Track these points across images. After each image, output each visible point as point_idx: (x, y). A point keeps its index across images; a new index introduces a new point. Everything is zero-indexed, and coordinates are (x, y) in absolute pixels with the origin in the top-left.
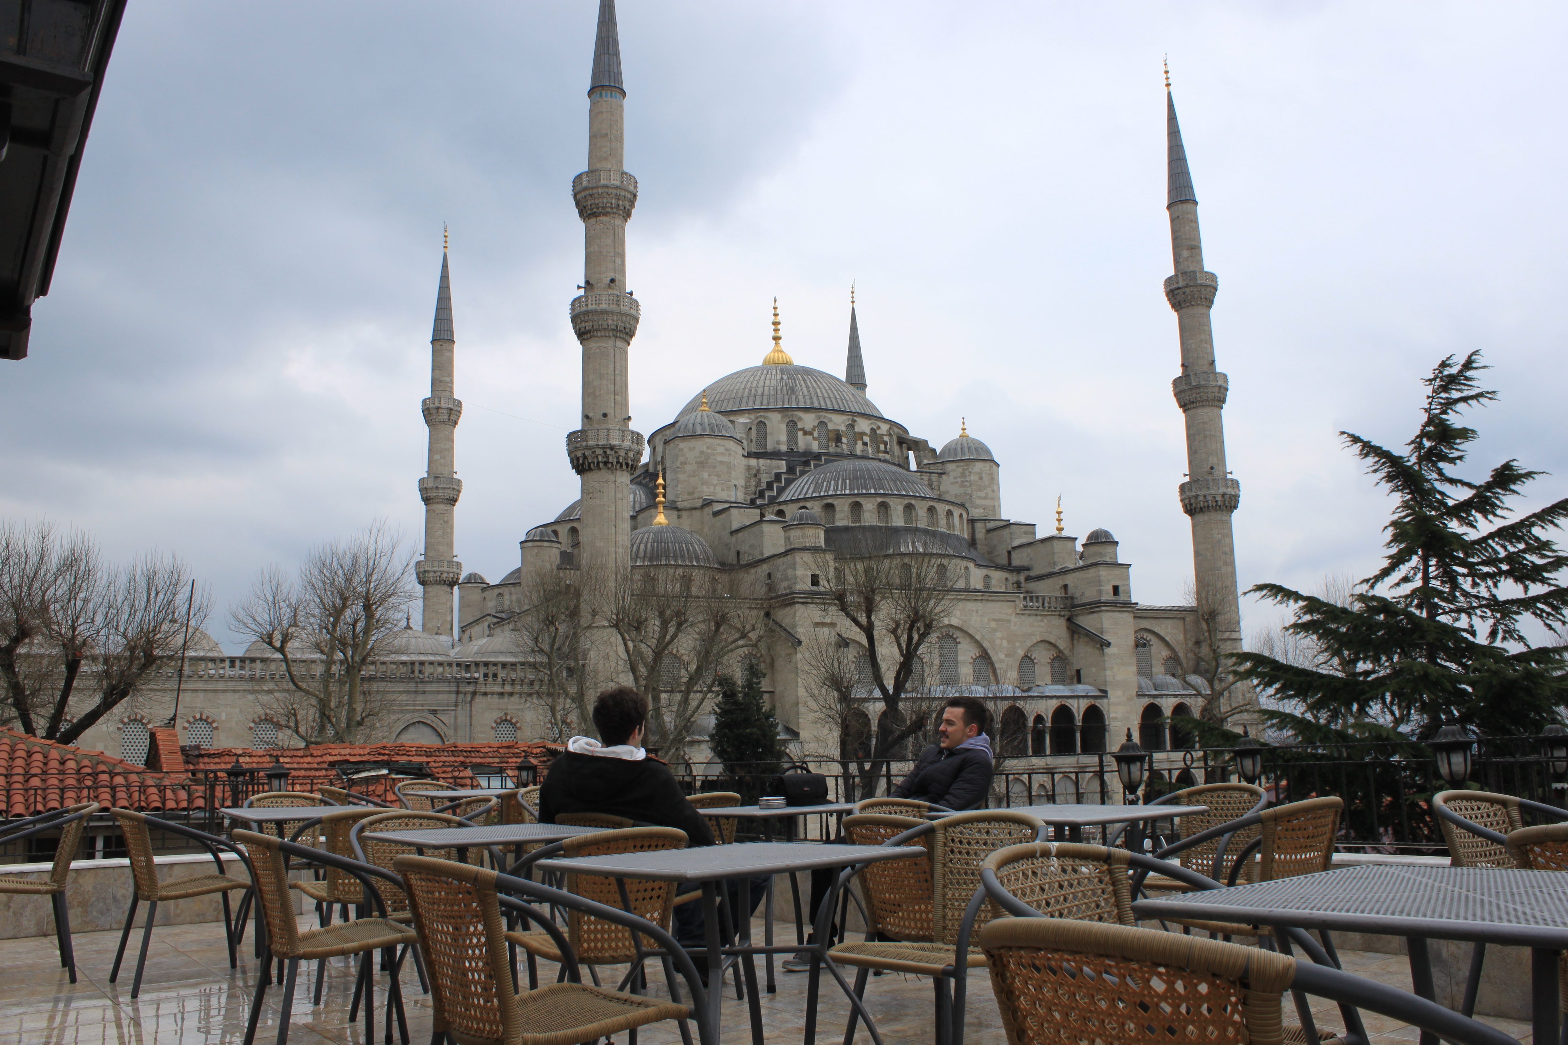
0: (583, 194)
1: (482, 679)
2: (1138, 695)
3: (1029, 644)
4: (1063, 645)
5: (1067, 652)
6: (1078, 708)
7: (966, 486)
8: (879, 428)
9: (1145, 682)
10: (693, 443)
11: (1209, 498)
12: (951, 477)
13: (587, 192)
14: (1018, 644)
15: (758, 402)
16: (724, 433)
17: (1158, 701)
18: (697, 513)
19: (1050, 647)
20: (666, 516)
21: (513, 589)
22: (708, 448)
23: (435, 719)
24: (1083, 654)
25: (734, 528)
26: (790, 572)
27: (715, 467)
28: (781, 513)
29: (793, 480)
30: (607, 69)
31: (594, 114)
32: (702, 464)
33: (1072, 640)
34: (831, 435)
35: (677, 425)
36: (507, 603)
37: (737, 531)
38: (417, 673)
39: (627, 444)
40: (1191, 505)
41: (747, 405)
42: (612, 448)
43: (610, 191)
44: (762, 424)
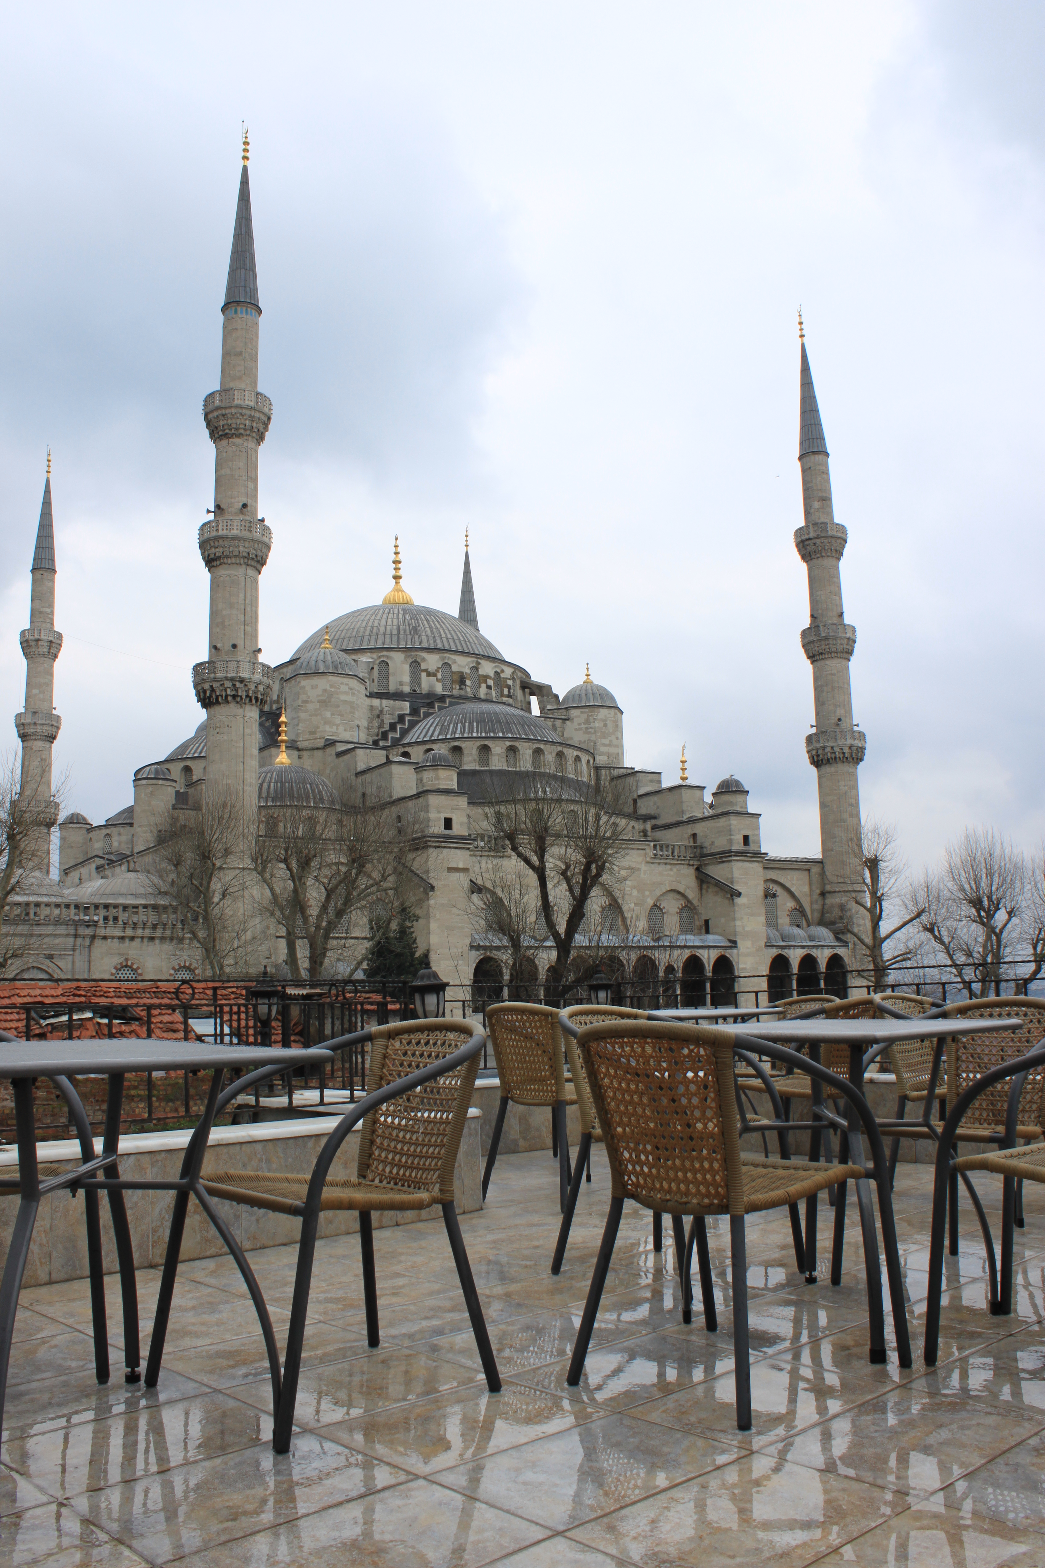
0: (215, 414)
1: (101, 922)
2: (767, 946)
3: (658, 893)
4: (692, 894)
5: (695, 902)
6: (709, 958)
7: (590, 733)
8: (503, 671)
9: (773, 933)
10: (316, 681)
11: (837, 749)
12: (575, 723)
13: (220, 412)
14: (647, 893)
15: (380, 641)
16: (348, 671)
17: (785, 952)
18: (319, 754)
19: (679, 897)
20: (288, 756)
21: (122, 830)
22: (332, 686)
23: (51, 964)
24: (712, 905)
25: (359, 769)
26: (422, 815)
27: (338, 706)
28: (406, 754)
29: (417, 722)
30: (243, 284)
31: (228, 331)
32: (325, 703)
33: (701, 889)
34: (456, 677)
35: (299, 662)
36: (115, 844)
37: (363, 772)
38: (32, 916)
39: (257, 677)
40: (818, 756)
41: (369, 643)
42: (242, 681)
43: (244, 411)
44: (385, 664)
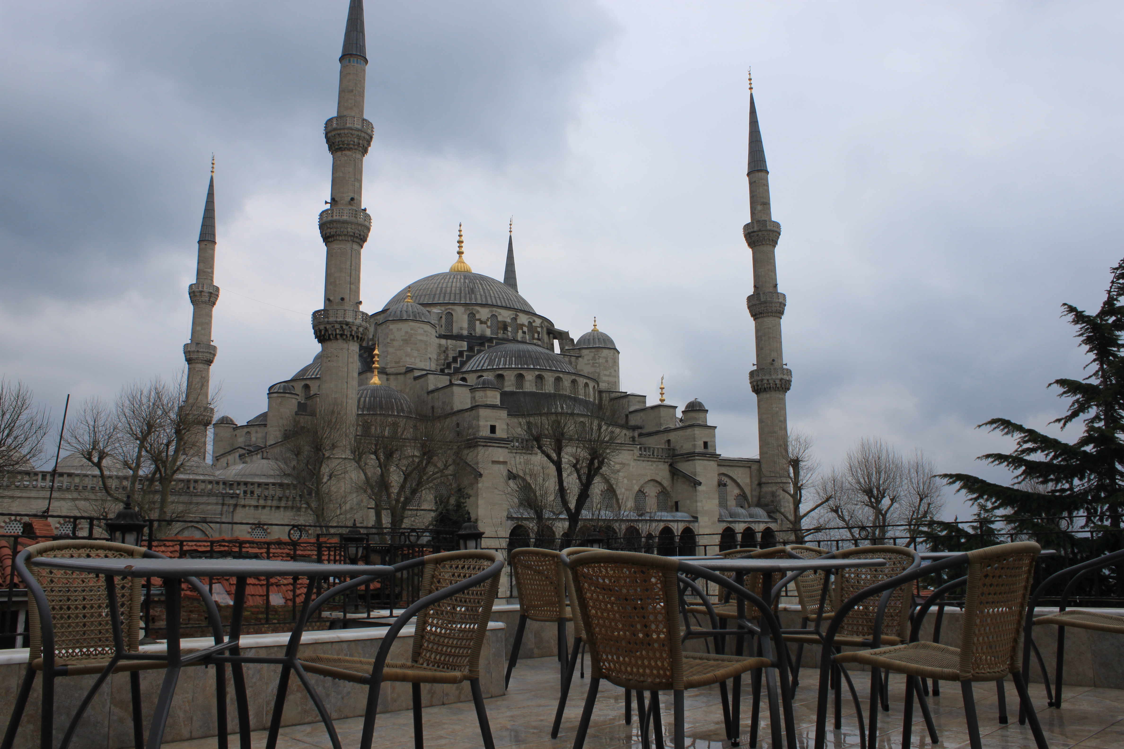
0: (333, 133)
1: (242, 495)
2: (719, 521)
3: (642, 482)
4: (666, 483)
5: (669, 489)
6: (678, 529)
7: (596, 366)
8: (534, 321)
9: (724, 512)
10: (400, 325)
11: (771, 382)
12: (585, 360)
13: (336, 132)
14: (634, 482)
15: (447, 298)
16: (423, 319)
17: (732, 526)
18: (401, 378)
19: (657, 485)
20: (379, 379)
21: (258, 429)
22: (411, 329)
23: (204, 524)
24: (681, 491)
25: (430, 389)
26: (474, 423)
27: (416, 344)
28: (464, 379)
29: (472, 356)
30: (355, 41)
31: (343, 75)
32: (406, 341)
33: (673, 479)
34: (500, 325)
35: (388, 312)
36: (253, 439)
37: (433, 391)
38: (192, 489)
39: (358, 321)
40: (758, 386)
41: (439, 299)
42: (347, 324)
43: (354, 132)
44: (450, 315)
